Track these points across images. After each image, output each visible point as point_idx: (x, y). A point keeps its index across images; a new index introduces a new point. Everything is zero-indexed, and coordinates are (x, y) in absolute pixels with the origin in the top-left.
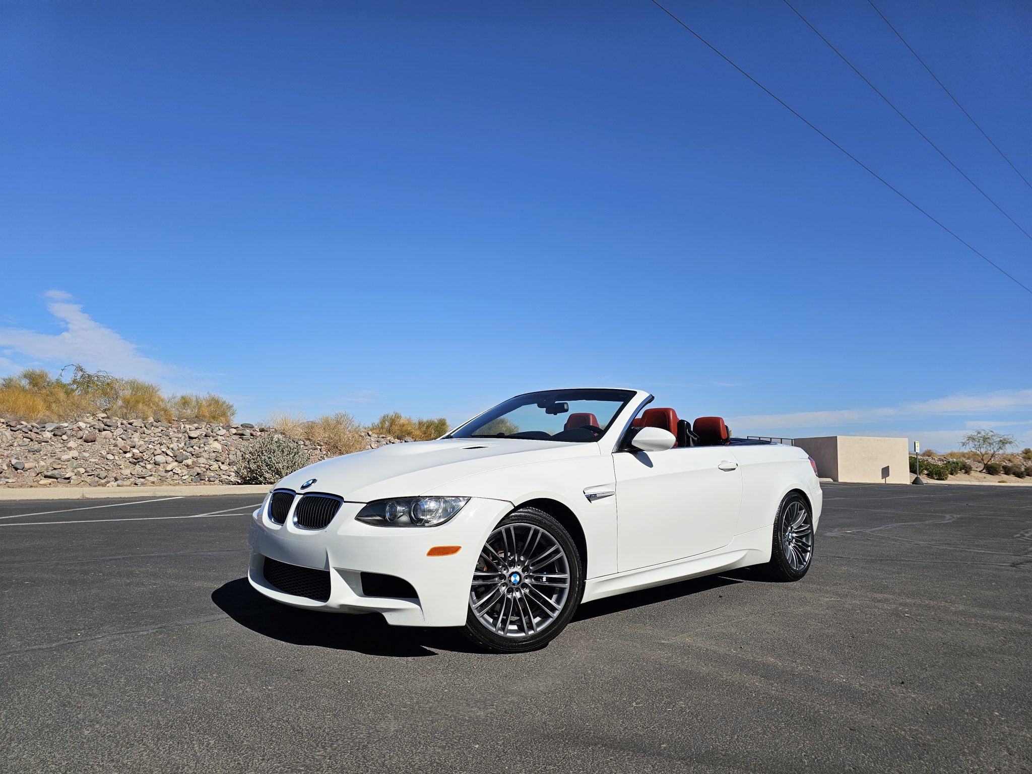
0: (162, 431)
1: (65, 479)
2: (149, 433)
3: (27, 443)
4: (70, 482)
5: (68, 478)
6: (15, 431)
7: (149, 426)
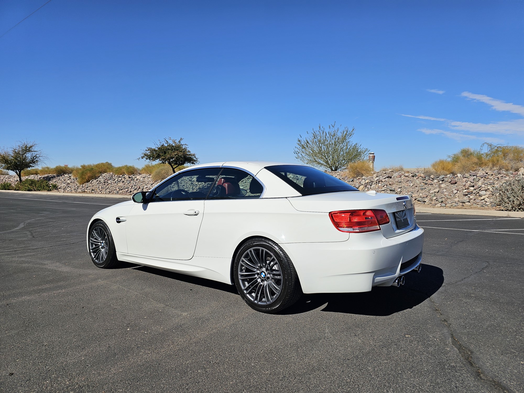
0: (502, 176)
1: (424, 202)
2: (491, 178)
3: (423, 185)
4: (425, 204)
5: (425, 202)
6: (424, 180)
7: (497, 174)
